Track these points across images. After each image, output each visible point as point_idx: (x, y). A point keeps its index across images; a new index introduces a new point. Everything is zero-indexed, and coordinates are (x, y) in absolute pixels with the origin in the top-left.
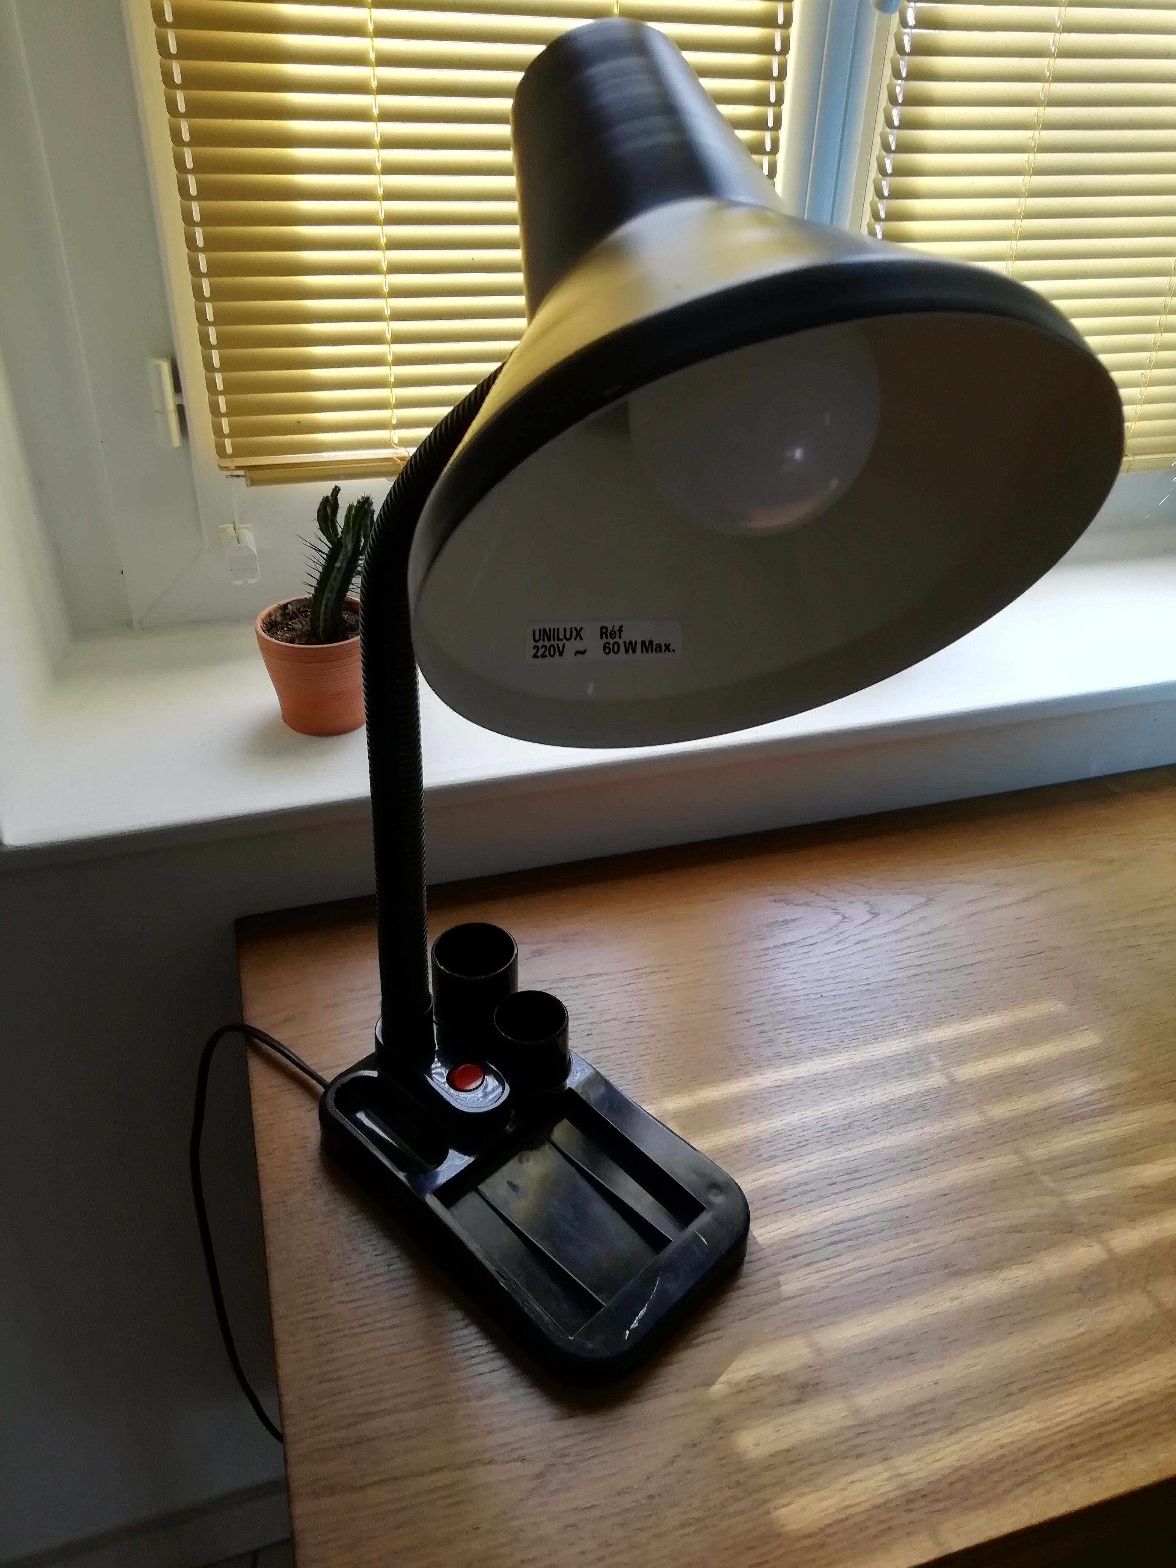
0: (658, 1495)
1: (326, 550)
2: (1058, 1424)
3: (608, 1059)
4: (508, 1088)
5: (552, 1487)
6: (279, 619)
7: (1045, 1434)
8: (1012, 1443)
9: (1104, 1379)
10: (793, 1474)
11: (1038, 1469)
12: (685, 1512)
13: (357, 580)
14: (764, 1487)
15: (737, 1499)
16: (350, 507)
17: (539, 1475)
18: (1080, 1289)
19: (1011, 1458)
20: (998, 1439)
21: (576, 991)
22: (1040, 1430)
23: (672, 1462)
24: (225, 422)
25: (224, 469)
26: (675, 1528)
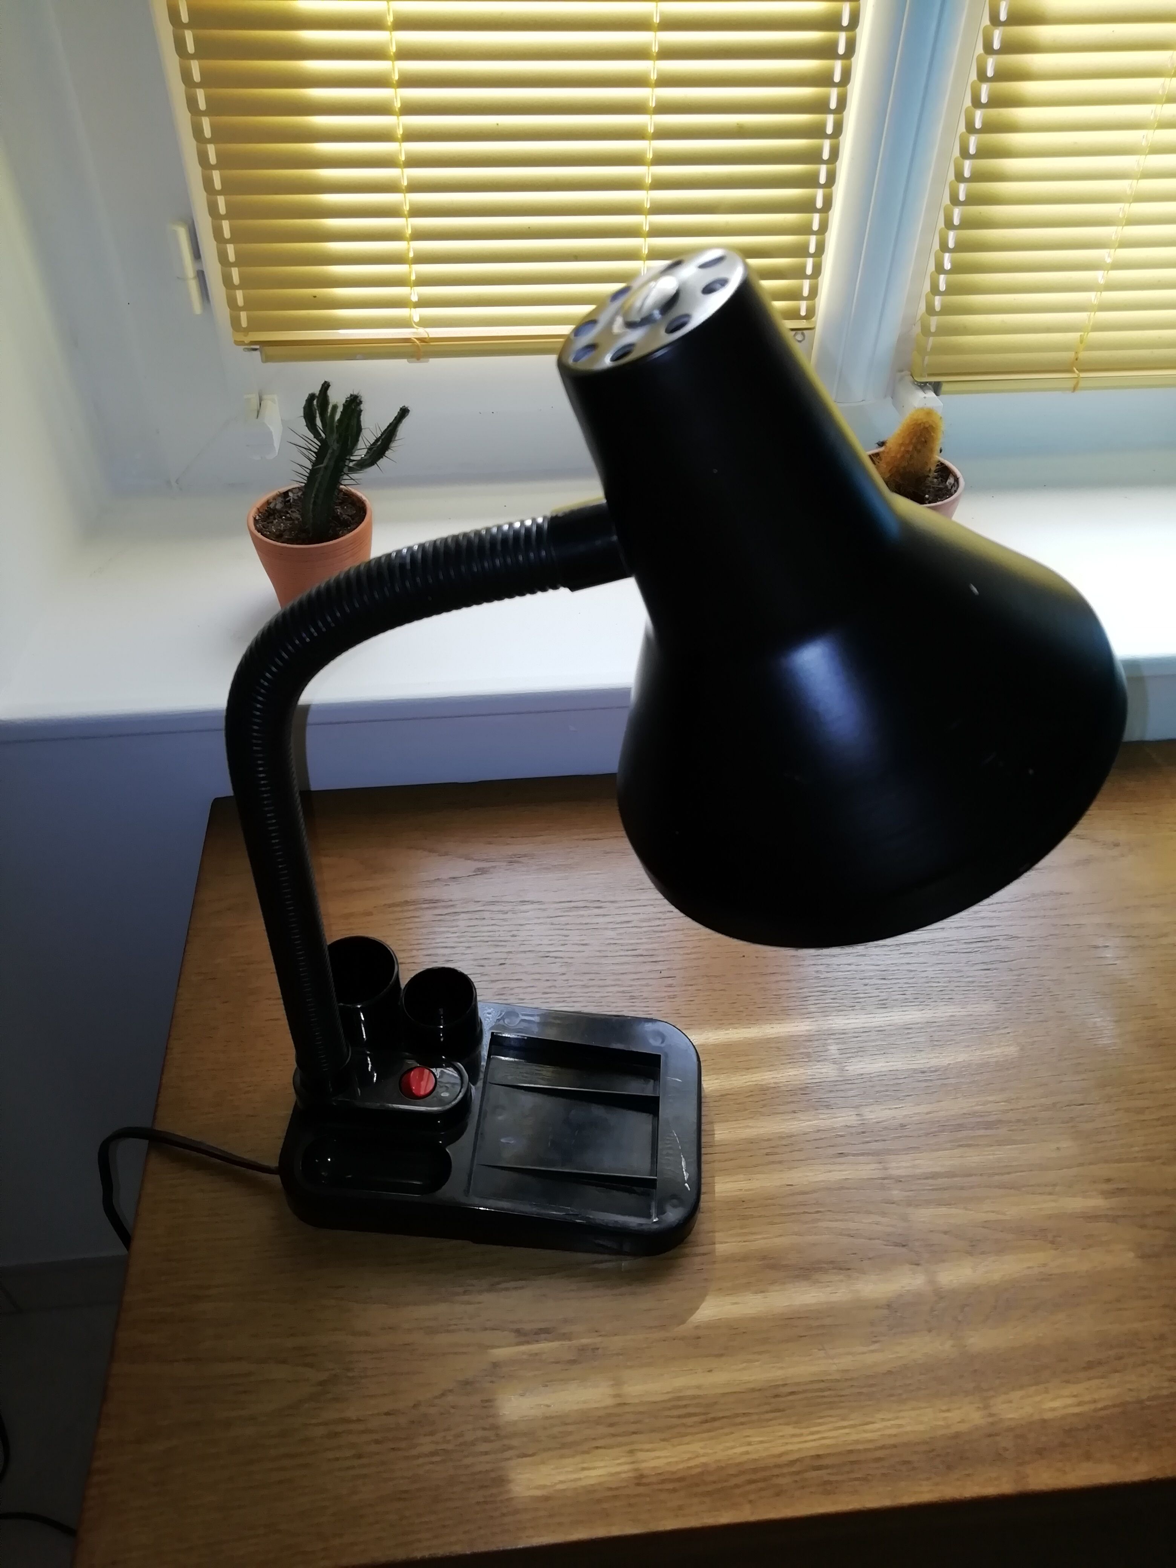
0: (419, 1422)
1: (314, 448)
3: (512, 992)
5: (331, 1395)
6: (279, 506)
12: (438, 1442)
15: (486, 1440)
17: (321, 1383)
21: (505, 916)
23: (443, 1395)
24: (239, 295)
25: (239, 343)
26: (426, 1455)
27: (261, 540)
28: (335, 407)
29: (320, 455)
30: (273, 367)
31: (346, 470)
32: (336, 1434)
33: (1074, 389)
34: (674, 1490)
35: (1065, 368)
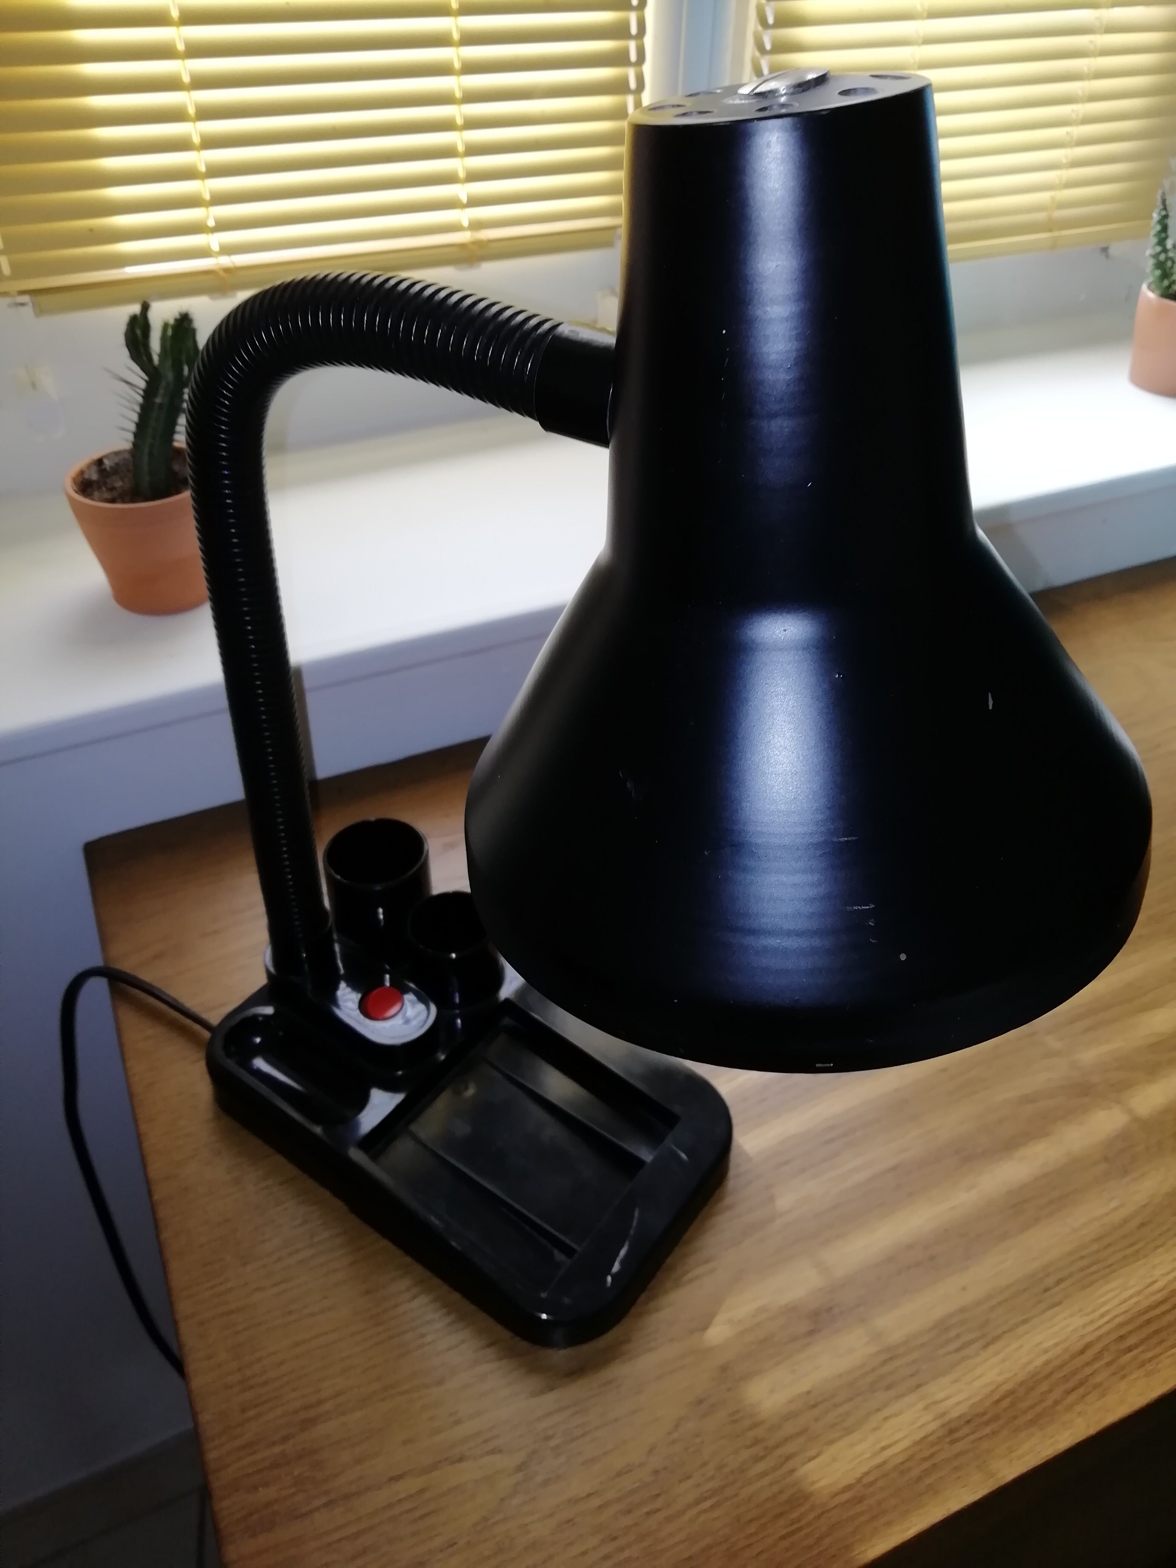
0: (665, 1468)
1: (142, 384)
2: (1102, 1316)
4: (433, 1009)
5: (539, 1479)
6: (94, 476)
7: (1091, 1328)
8: (1056, 1345)
9: (1146, 1256)
10: (817, 1420)
11: (1088, 1371)
12: (699, 1485)
13: (182, 420)
14: (787, 1440)
15: (757, 1459)
16: (166, 326)
17: (519, 1468)
18: (1106, 1159)
19: (1057, 1363)
20: (1040, 1343)
22: (1084, 1326)
23: (677, 1426)
26: (689, 1506)
30: (50, 321)
34: (994, 1433)
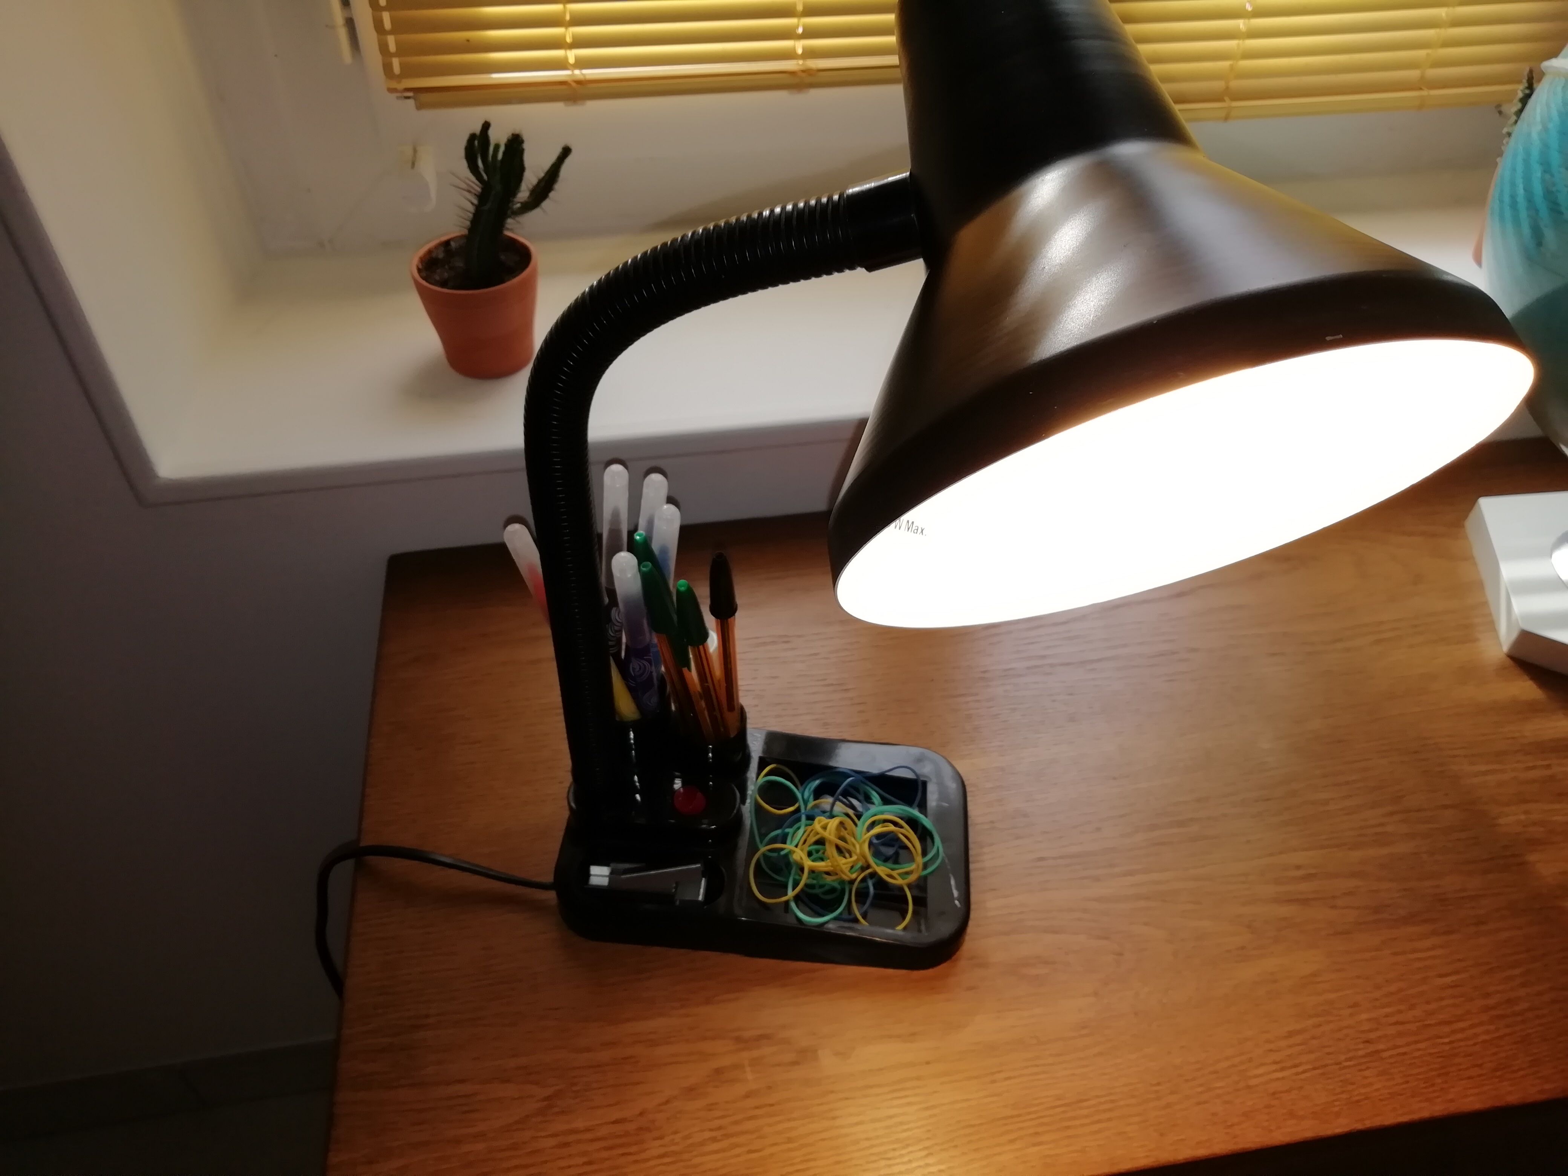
1: (478, 190)
6: (441, 255)
15: (714, 1140)
16: (500, 144)
17: (547, 1098)
24: (391, 40)
25: (391, 90)
27: (426, 287)
28: (497, 147)
29: (482, 197)
30: (428, 114)
31: (509, 212)
32: (566, 1145)
33: (1226, 118)
35: (1217, 98)
